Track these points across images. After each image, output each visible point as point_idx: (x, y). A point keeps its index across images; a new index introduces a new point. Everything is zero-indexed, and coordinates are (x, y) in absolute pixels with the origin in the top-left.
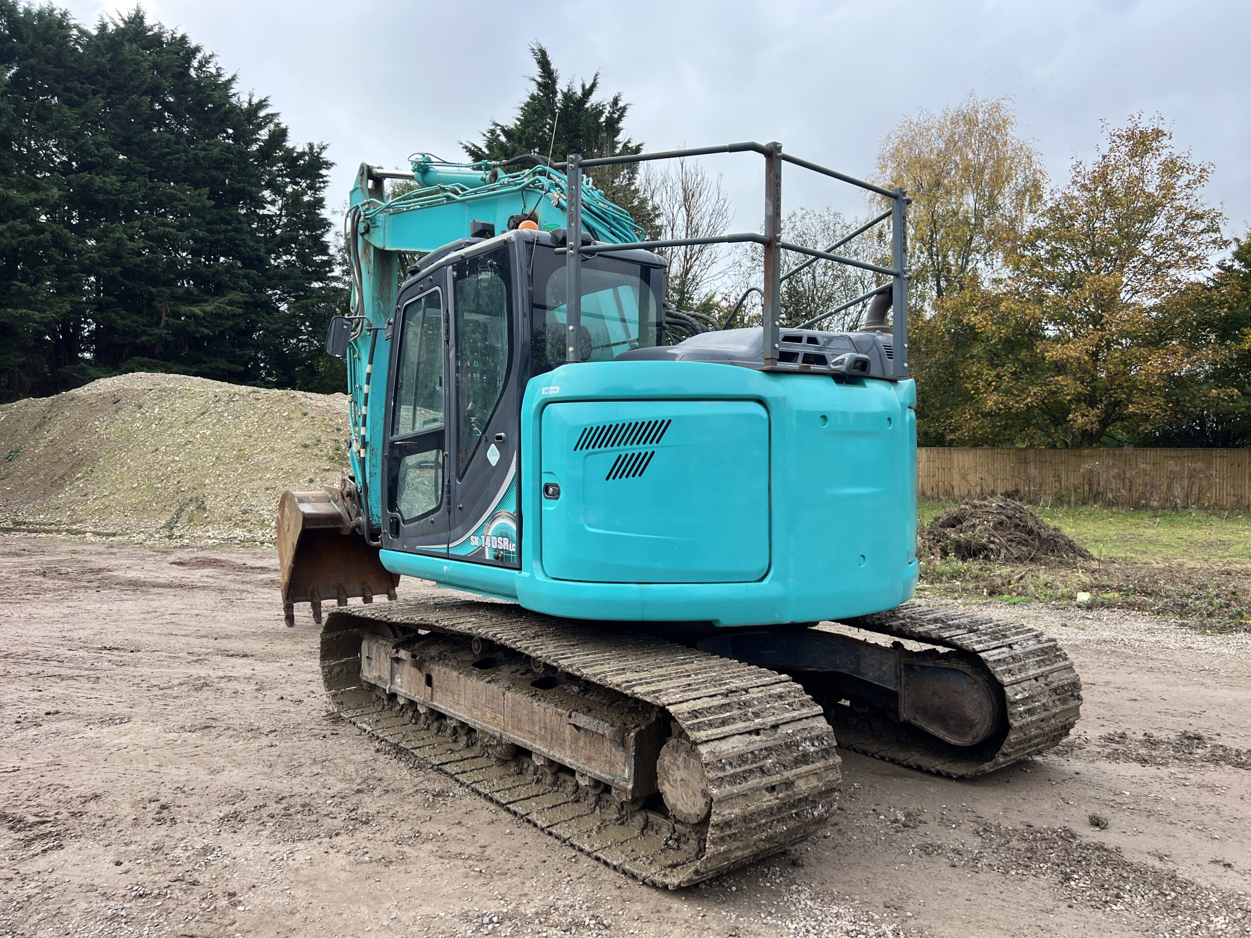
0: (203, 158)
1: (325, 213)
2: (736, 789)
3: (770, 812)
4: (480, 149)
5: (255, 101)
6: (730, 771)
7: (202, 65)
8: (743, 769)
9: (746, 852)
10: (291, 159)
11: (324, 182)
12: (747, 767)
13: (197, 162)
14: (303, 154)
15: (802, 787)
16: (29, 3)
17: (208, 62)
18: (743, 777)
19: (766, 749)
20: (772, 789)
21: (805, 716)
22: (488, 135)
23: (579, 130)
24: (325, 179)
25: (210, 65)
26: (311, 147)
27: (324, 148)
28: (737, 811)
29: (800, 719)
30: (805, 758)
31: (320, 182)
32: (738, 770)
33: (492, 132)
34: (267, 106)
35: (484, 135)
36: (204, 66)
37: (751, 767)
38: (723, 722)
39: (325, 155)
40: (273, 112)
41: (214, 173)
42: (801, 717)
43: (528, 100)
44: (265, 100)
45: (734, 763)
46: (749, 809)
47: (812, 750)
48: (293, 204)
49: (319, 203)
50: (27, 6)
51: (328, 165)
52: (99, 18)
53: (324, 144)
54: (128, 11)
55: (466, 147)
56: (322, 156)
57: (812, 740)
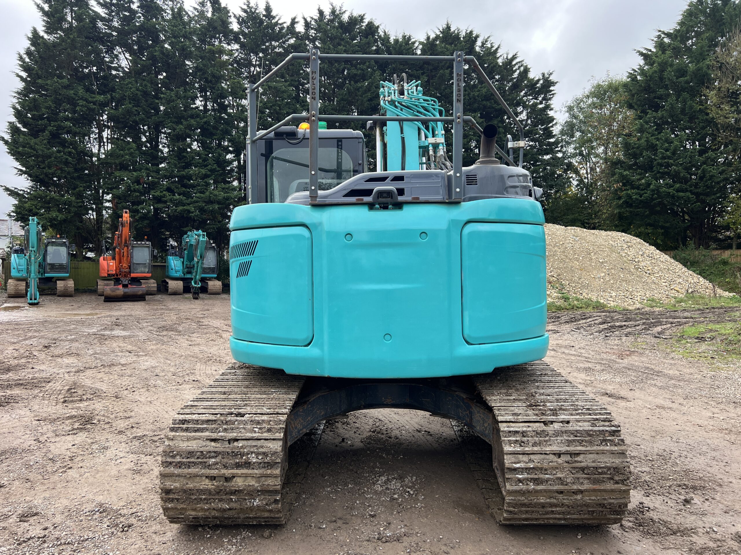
0: (478, 96)
1: (551, 113)
2: (177, 471)
3: (208, 492)
4: (650, 51)
5: (510, 57)
6: (178, 459)
7: (483, 44)
8: (188, 460)
9: (200, 514)
10: (532, 84)
11: (553, 94)
12: (192, 460)
13: (474, 98)
14: (539, 80)
15: (239, 483)
16: (396, 37)
17: (486, 41)
18: (188, 465)
19: (215, 452)
20: (213, 478)
21: (264, 438)
22: (656, 39)
23: (724, 19)
24: (553, 92)
25: (488, 43)
26: (543, 75)
27: (551, 74)
28: (177, 485)
29: (260, 439)
30: (248, 464)
31: (550, 95)
32: (184, 460)
33: (659, 37)
34: (516, 58)
35: (653, 40)
36: (485, 44)
37: (196, 461)
38: (198, 430)
39: (552, 78)
40: (520, 60)
41: (485, 102)
42: (261, 438)
43: (687, 7)
44: (516, 55)
45: (183, 456)
46: (188, 486)
47: (254, 461)
48: (533, 111)
49: (548, 107)
50: (395, 38)
51: (553, 84)
52: (426, 35)
53: (551, 72)
54: (442, 26)
55: (639, 52)
56: (550, 78)
57: (257, 454)
